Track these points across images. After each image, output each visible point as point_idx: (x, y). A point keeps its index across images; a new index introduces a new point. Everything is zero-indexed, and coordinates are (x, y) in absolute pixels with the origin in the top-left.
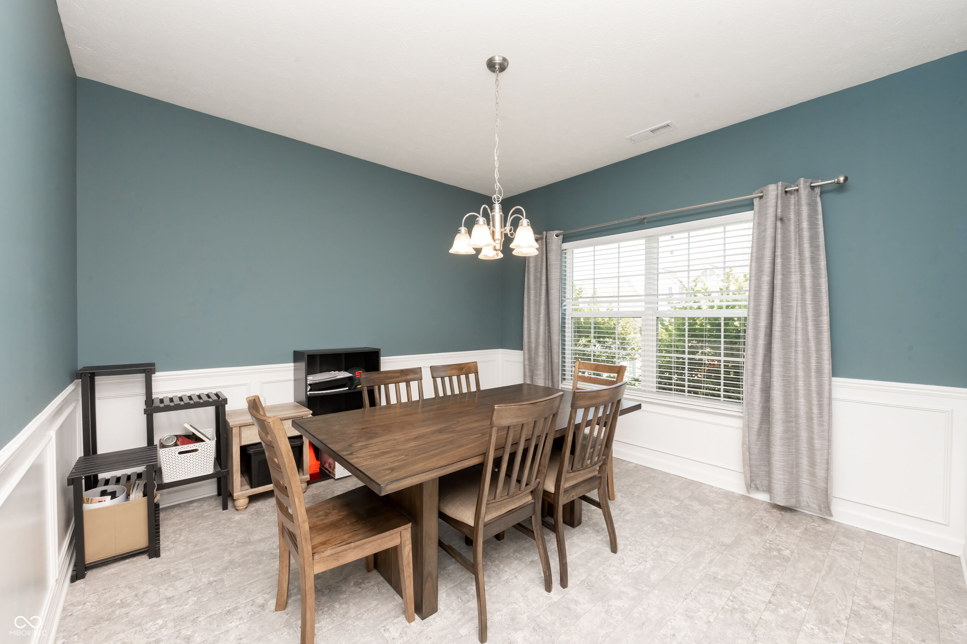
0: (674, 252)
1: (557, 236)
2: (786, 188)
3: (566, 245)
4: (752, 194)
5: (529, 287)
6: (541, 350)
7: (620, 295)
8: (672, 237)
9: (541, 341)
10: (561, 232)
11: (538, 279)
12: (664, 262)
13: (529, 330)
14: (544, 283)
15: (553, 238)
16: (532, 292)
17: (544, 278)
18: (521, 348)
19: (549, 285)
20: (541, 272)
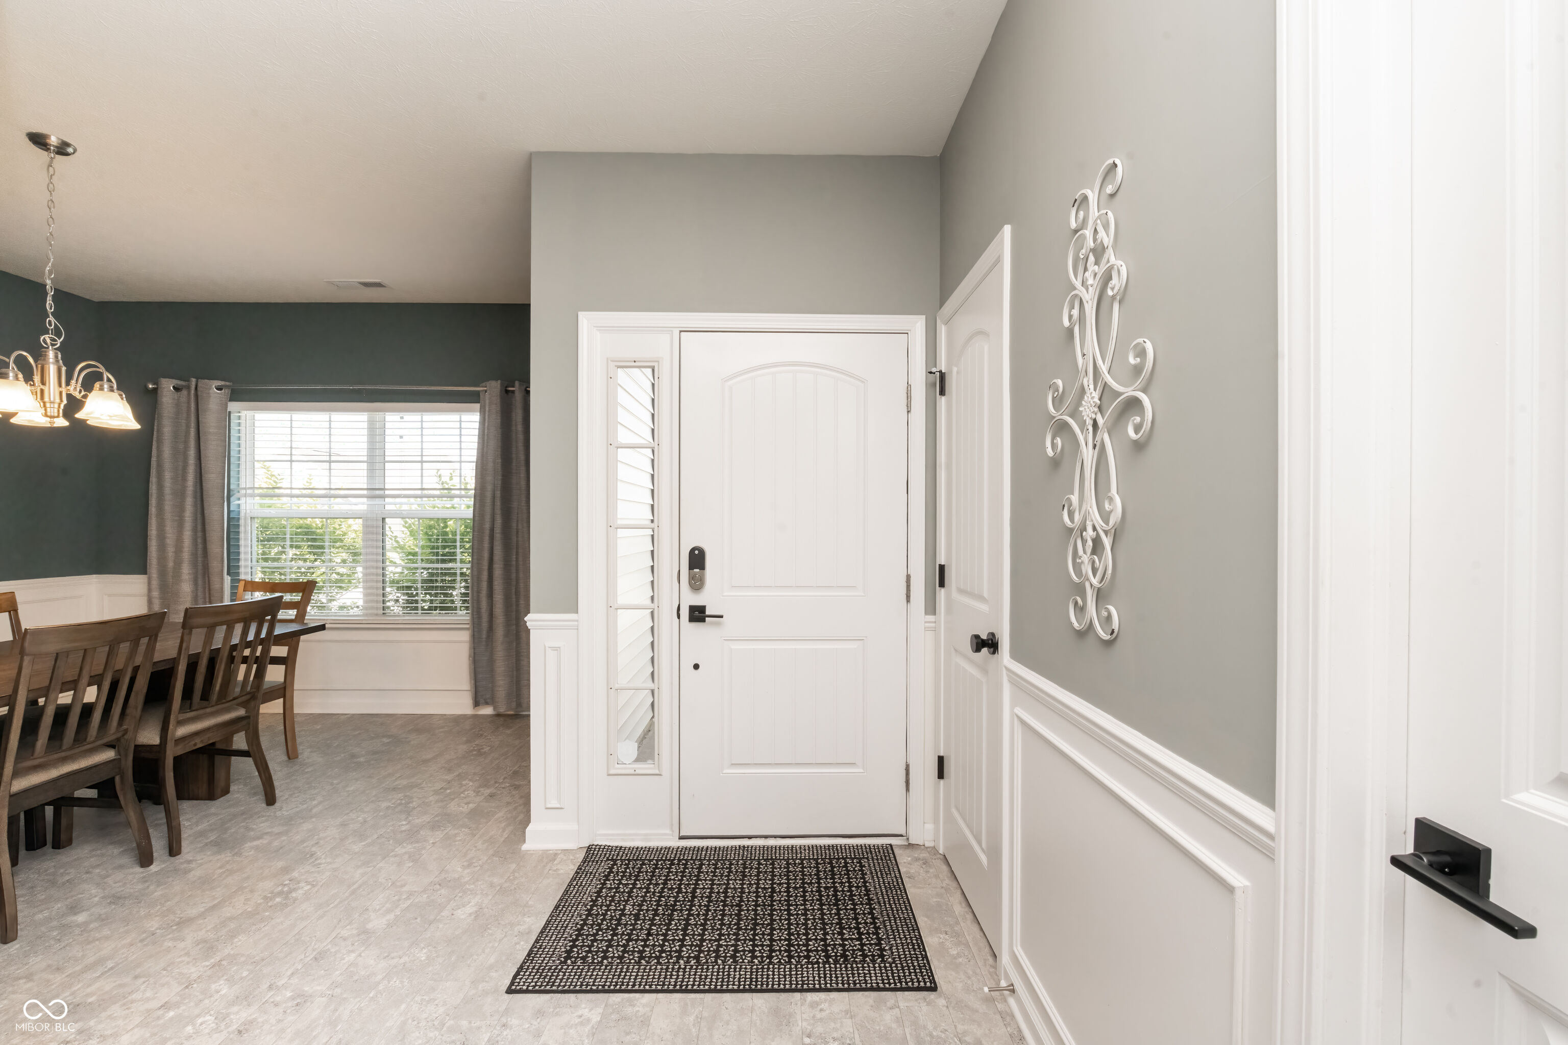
0: (404, 437)
1: (219, 388)
2: (506, 387)
3: (233, 406)
4: (478, 386)
5: (160, 466)
6: (186, 570)
7: (332, 487)
8: (402, 418)
9: (186, 555)
10: (228, 383)
11: (180, 455)
12: (392, 448)
13: (162, 537)
14: (192, 461)
15: (211, 391)
16: (168, 475)
17: (192, 453)
18: (143, 569)
19: (203, 465)
20: (186, 442)
